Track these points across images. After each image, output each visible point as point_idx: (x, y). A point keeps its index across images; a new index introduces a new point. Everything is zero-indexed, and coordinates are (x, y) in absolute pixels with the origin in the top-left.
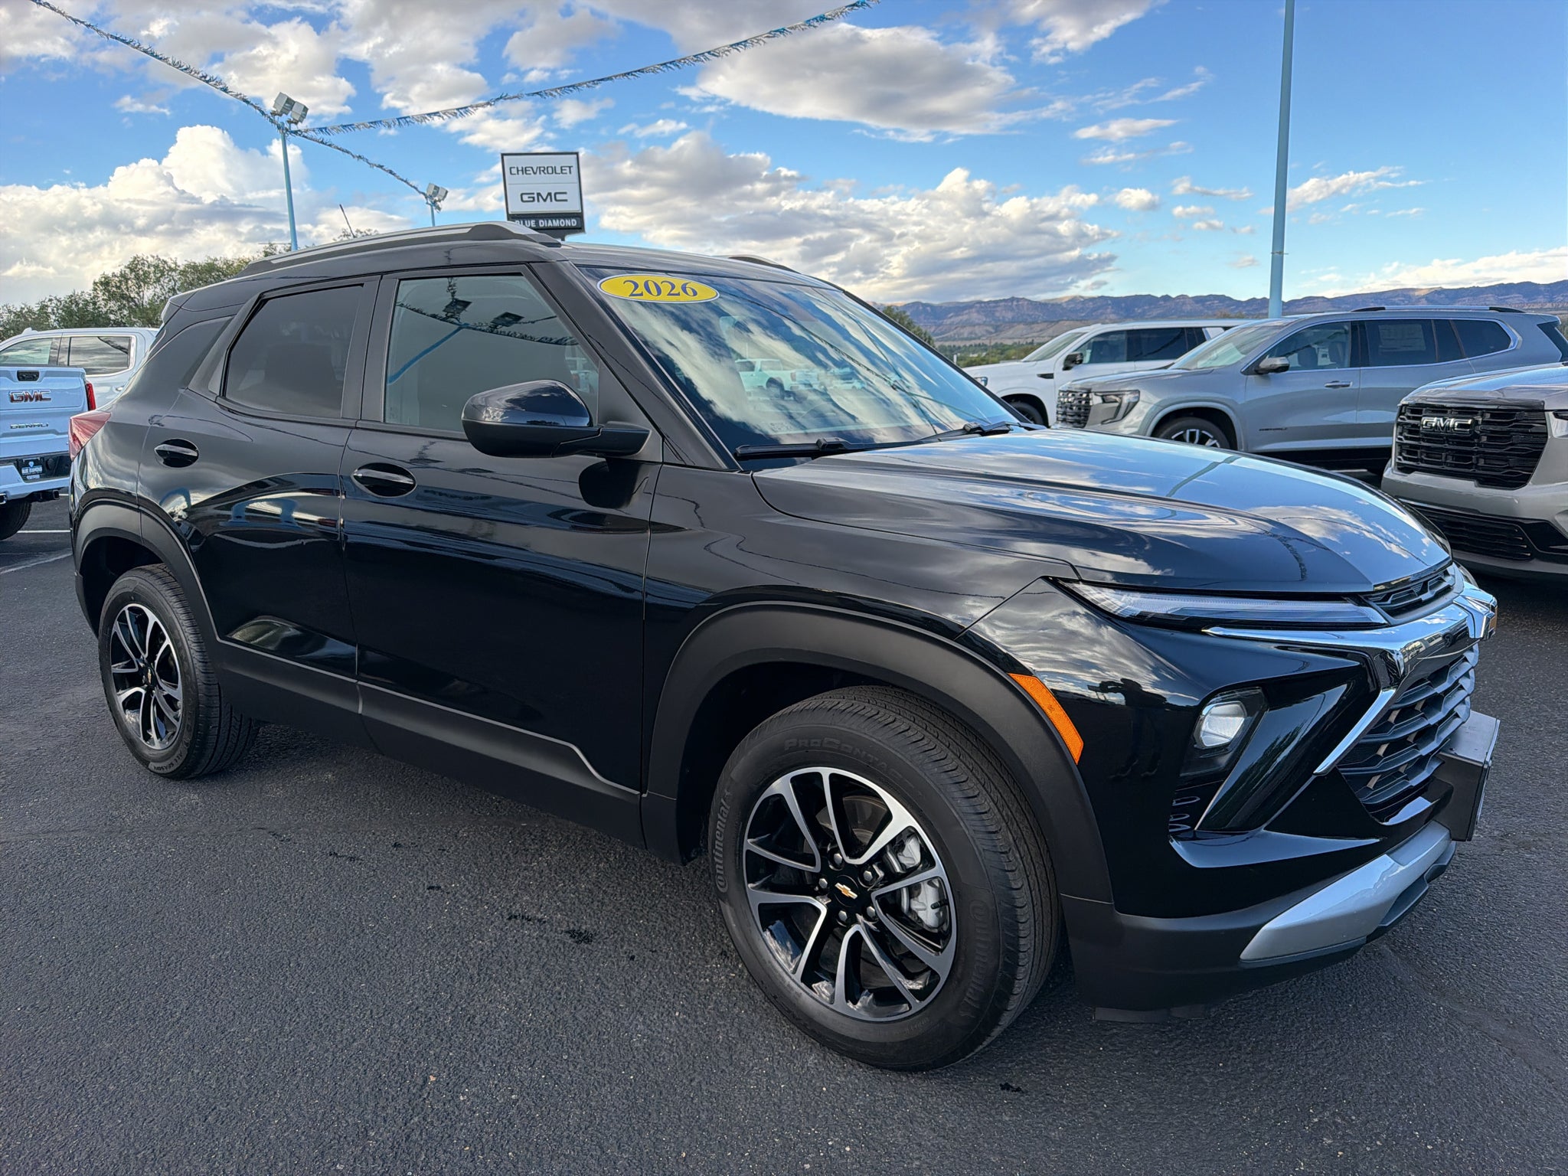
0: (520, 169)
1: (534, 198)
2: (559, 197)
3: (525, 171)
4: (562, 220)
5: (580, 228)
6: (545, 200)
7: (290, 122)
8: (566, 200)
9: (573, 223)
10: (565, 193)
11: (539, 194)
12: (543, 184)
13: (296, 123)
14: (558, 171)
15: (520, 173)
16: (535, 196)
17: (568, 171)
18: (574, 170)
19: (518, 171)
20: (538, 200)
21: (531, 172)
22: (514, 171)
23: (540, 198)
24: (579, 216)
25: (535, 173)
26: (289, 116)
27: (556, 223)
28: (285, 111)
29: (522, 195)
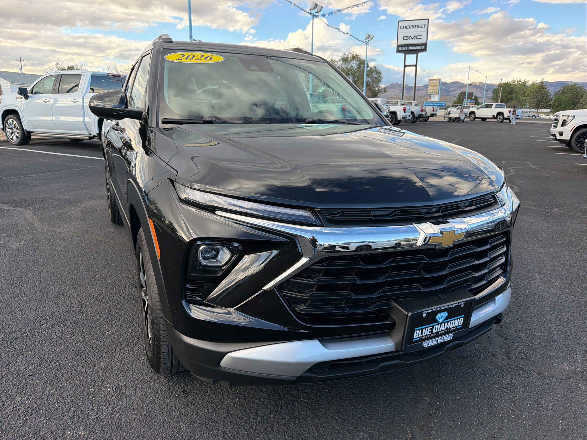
0: (405, 27)
1: (408, 38)
2: (418, 37)
3: (406, 27)
4: (418, 47)
5: (425, 50)
6: (412, 39)
7: (316, 12)
8: (421, 39)
9: (423, 47)
10: (421, 36)
11: (410, 37)
12: (412, 32)
13: (318, 13)
14: (420, 26)
15: (404, 28)
16: (409, 37)
17: (423, 27)
18: (426, 26)
19: (404, 27)
20: (410, 39)
21: (409, 28)
22: (402, 28)
23: (411, 38)
24: (425, 45)
25: (410, 28)
26: (316, 10)
27: (415, 48)
28: (314, 8)
29: (404, 37)
